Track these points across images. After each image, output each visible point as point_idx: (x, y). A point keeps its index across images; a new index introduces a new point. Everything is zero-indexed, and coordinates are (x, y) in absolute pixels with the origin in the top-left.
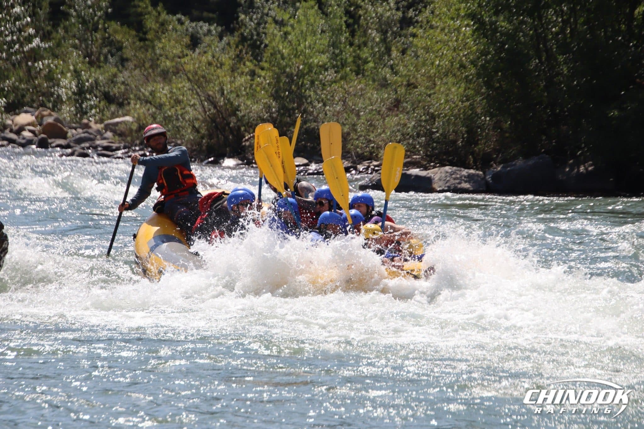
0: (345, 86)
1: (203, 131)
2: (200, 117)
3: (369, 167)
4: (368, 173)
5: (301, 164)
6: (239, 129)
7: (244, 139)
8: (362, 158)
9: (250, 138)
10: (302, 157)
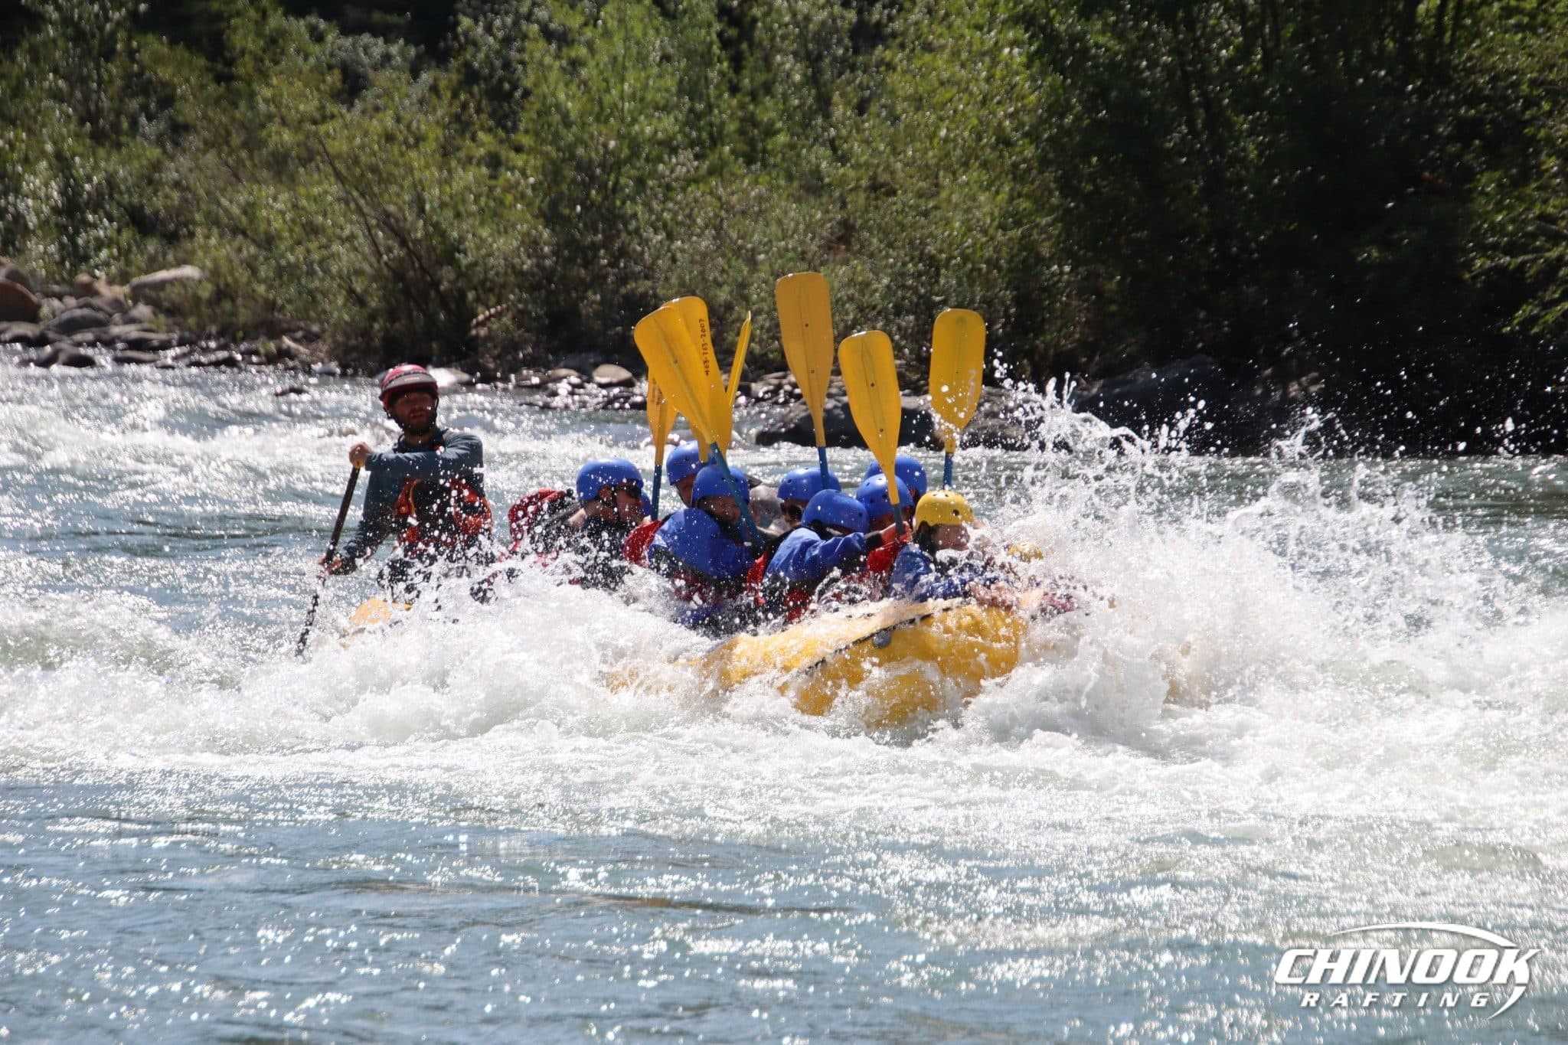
0: (721, 191)
1: (374, 303)
2: (366, 267)
3: (779, 387)
4: (776, 403)
5: (615, 380)
6: (462, 295)
7: (474, 321)
8: (762, 365)
9: (488, 319)
10: (618, 363)
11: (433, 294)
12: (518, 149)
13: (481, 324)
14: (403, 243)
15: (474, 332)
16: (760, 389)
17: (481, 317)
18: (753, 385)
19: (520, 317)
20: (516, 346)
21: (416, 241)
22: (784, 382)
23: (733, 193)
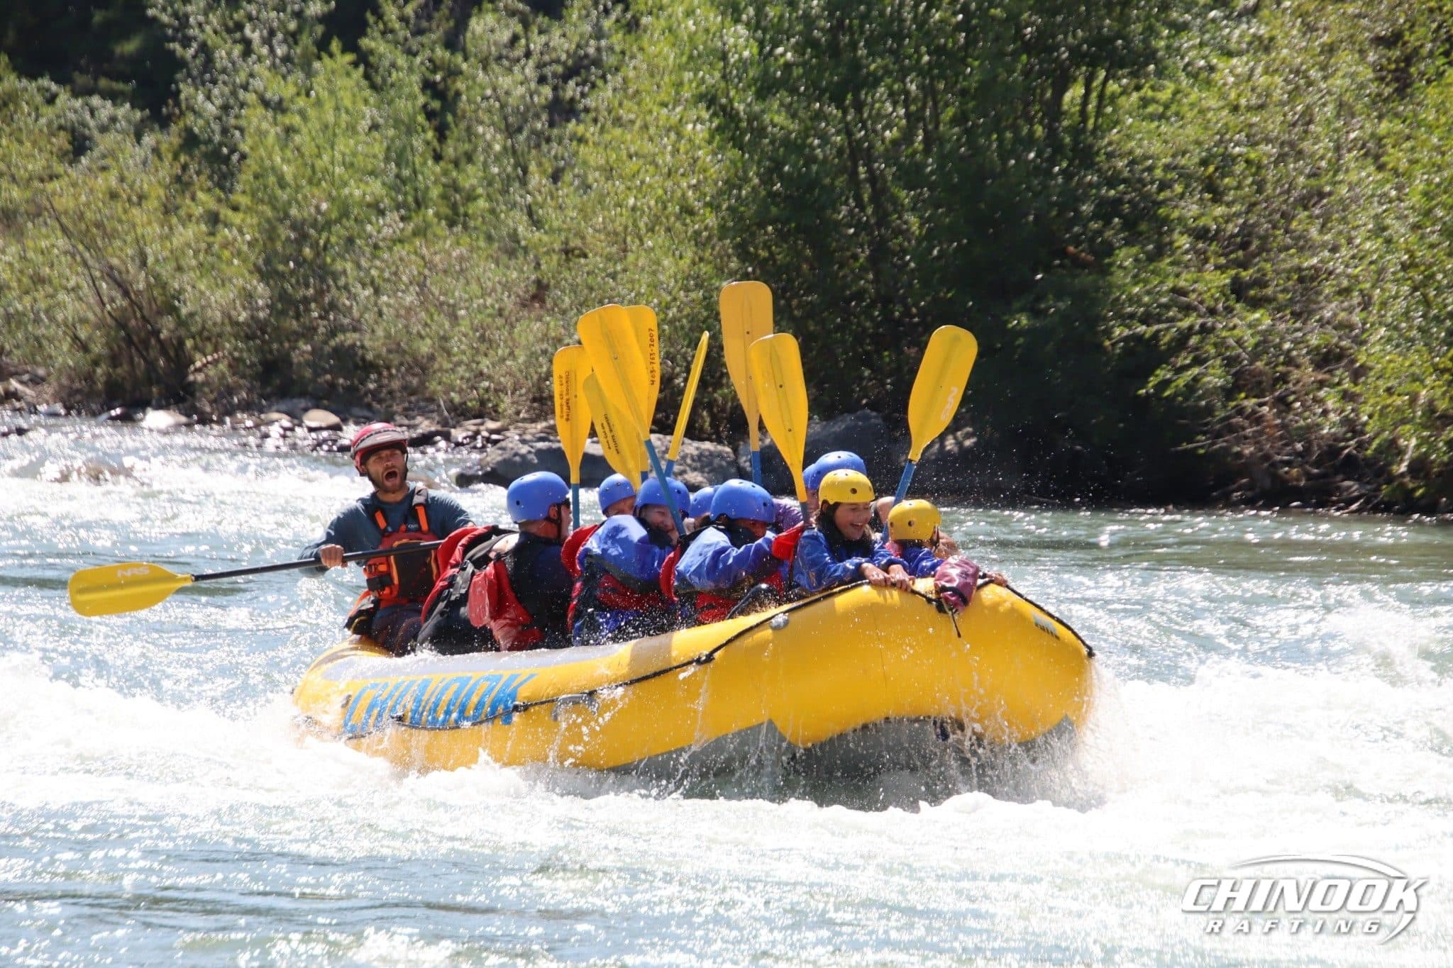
0: (424, 251)
1: (97, 349)
2: (91, 316)
3: (477, 433)
4: (475, 447)
5: (324, 425)
6: (181, 343)
7: (192, 368)
8: (461, 413)
9: (205, 365)
10: (326, 408)
11: (153, 341)
12: (235, 208)
13: (198, 370)
14: (126, 294)
15: (191, 378)
16: (459, 434)
17: (198, 364)
18: (453, 431)
19: (235, 364)
20: (230, 391)
21: (138, 293)
22: (482, 428)
23: (436, 253)
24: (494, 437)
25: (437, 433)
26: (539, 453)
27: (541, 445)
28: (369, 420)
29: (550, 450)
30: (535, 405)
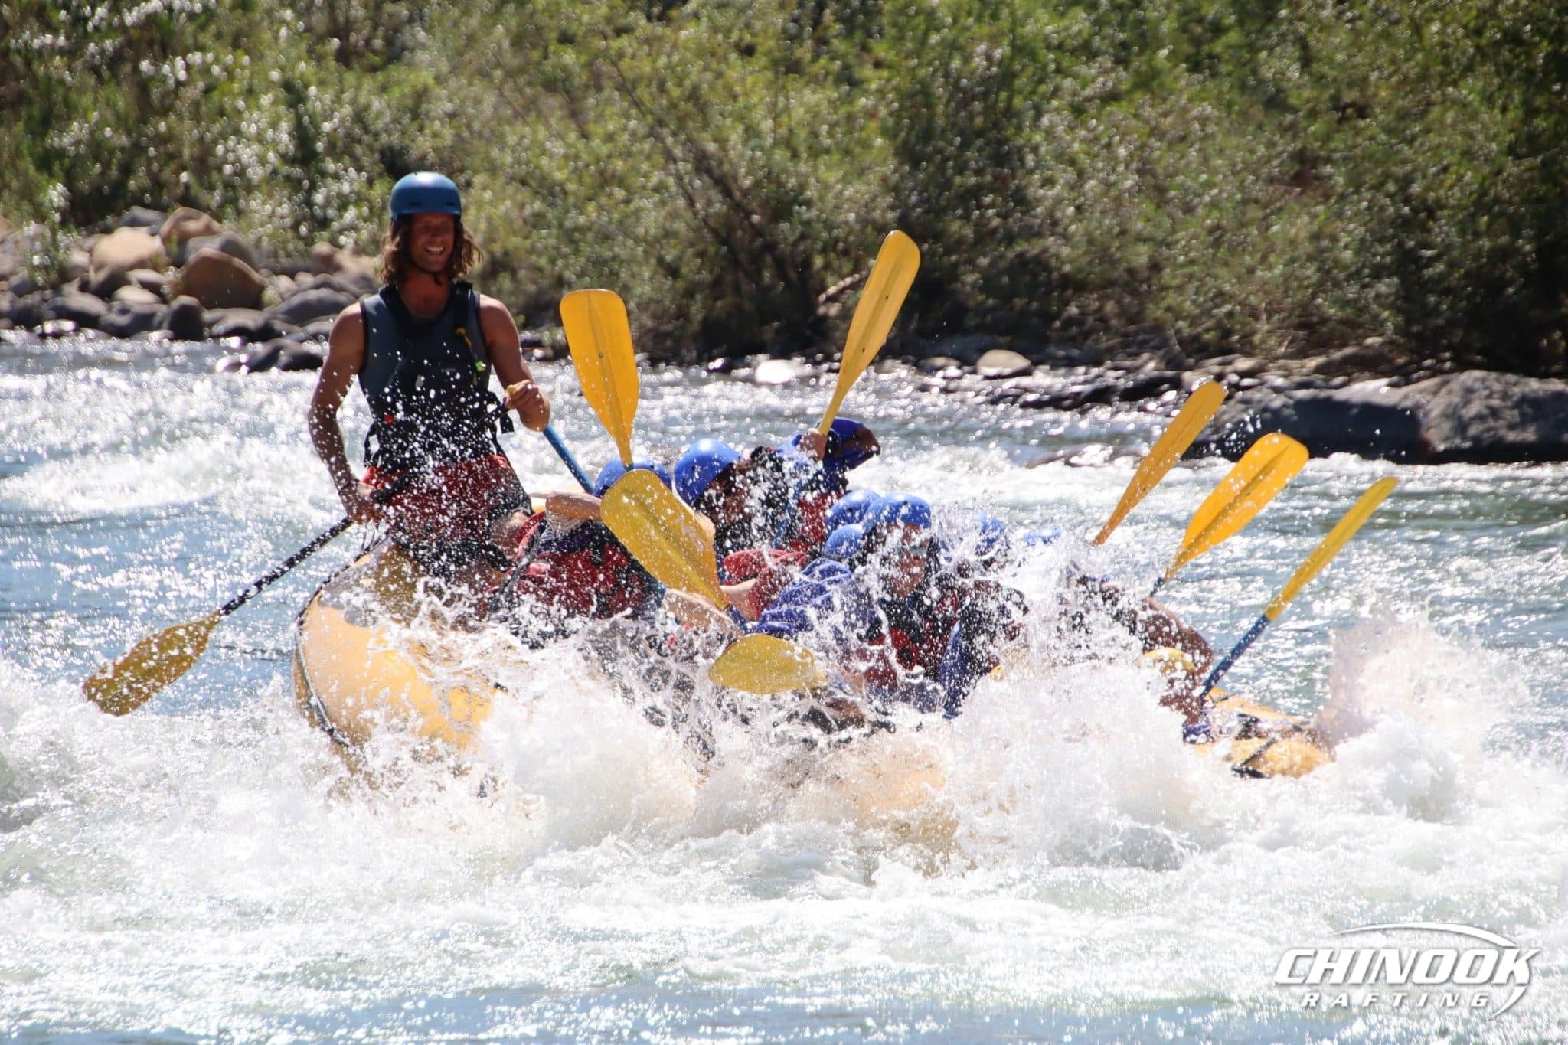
0: (1149, 111)
1: (690, 273)
2: (679, 227)
3: (1222, 377)
5: (1007, 371)
6: (807, 263)
7: (823, 297)
8: (1198, 351)
9: (842, 291)
10: (1010, 348)
11: (769, 259)
13: (832, 299)
14: (727, 193)
15: (822, 310)
16: (1195, 380)
17: (832, 290)
18: (1187, 376)
21: (745, 193)
22: (1229, 369)
23: (1165, 115)
24: (1246, 382)
25: (1162, 380)
26: (1300, 405)
27: (1302, 394)
28: (1071, 363)
29: (1314, 402)
30: (1302, 334)
